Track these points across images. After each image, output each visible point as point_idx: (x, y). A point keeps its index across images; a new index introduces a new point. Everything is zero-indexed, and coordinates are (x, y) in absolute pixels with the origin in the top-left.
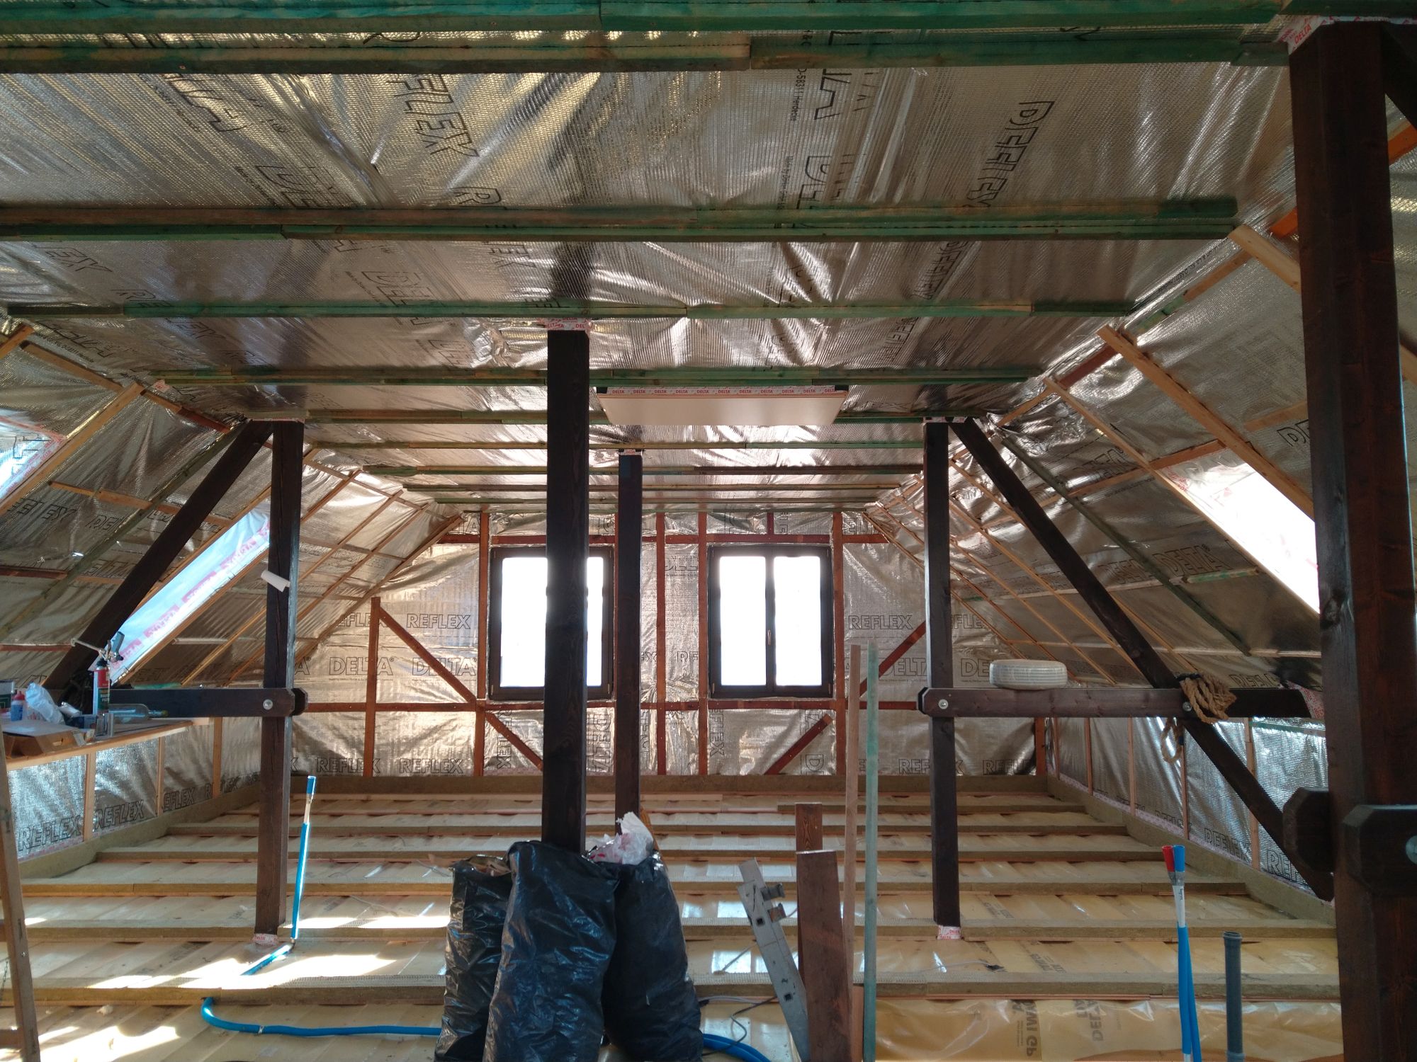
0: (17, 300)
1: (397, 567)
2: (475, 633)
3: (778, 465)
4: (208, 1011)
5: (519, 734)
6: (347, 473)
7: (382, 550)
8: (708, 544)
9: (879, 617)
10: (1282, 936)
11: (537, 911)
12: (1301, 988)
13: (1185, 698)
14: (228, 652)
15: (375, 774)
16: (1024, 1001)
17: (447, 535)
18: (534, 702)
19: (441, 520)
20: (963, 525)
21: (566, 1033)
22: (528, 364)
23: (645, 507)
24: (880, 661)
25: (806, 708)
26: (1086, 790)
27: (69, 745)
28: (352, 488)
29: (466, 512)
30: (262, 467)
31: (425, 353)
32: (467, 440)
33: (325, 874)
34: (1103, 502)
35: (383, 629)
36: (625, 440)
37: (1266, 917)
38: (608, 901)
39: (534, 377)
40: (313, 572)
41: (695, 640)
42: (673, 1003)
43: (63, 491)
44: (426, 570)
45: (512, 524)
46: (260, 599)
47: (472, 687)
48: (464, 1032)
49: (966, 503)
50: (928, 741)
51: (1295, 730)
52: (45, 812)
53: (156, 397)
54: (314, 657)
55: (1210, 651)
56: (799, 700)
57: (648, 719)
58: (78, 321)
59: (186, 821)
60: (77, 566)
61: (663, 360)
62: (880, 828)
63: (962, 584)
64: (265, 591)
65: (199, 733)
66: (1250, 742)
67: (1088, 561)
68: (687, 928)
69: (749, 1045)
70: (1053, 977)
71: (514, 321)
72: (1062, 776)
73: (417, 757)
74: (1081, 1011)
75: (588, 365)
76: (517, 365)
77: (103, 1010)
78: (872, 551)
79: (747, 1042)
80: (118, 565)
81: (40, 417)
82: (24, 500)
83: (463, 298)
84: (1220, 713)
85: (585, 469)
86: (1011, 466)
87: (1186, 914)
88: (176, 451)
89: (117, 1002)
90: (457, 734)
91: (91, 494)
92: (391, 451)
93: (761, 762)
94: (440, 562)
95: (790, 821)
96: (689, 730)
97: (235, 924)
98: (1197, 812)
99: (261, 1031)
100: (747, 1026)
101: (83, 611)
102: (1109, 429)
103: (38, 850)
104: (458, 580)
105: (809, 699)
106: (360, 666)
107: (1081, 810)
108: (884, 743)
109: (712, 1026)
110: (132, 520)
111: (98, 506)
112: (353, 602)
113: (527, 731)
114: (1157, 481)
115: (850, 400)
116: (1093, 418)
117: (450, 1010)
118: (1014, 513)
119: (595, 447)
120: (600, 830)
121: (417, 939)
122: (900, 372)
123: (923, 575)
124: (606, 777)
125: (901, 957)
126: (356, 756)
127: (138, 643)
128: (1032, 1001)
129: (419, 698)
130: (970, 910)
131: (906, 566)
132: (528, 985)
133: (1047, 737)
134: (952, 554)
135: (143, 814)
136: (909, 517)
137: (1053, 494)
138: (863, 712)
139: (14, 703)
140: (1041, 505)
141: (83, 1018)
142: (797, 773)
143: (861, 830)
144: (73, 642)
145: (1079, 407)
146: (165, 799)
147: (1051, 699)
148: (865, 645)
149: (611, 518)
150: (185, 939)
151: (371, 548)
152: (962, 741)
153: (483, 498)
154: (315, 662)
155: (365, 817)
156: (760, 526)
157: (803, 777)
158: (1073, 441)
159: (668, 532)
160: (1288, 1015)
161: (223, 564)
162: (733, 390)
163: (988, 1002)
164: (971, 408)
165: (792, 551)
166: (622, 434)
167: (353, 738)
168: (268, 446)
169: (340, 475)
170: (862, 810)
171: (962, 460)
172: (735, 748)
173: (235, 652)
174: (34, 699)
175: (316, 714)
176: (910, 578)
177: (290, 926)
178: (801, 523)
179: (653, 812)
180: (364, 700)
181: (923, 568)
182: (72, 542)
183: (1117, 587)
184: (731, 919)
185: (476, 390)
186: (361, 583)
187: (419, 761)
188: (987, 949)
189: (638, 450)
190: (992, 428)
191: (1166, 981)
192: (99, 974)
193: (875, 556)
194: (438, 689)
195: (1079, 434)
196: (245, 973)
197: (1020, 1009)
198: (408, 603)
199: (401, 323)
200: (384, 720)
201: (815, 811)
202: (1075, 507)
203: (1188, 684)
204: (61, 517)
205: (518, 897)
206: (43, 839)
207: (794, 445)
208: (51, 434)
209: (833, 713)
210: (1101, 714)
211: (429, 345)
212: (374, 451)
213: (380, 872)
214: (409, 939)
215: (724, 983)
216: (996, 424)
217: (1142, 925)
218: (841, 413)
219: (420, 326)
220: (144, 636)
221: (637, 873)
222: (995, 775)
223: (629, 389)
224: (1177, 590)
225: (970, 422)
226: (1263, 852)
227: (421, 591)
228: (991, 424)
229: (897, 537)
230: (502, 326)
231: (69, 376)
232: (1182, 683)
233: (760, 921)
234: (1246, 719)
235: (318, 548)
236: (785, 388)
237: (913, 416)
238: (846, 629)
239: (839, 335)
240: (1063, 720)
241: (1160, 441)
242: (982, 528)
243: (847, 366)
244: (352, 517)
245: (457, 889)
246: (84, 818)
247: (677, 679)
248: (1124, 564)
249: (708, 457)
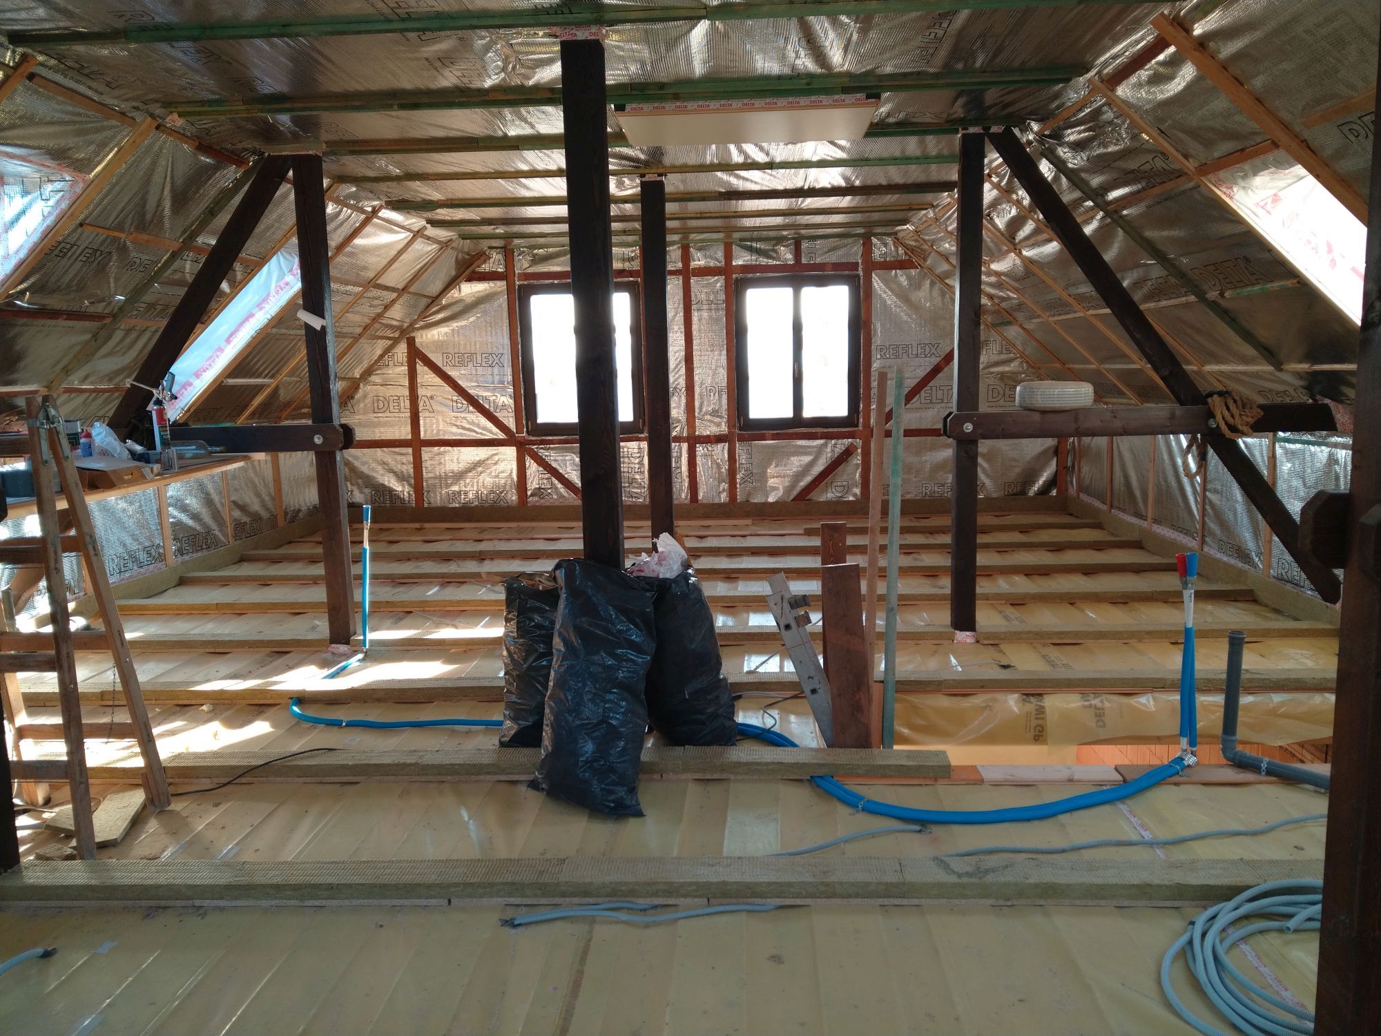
0: (15, 28)
1: (428, 306)
2: (509, 371)
3: (806, 187)
4: (295, 709)
5: (558, 467)
6: (369, 209)
7: (412, 289)
8: (734, 276)
9: (907, 346)
10: (1286, 636)
11: (583, 619)
12: (1298, 680)
13: (1211, 415)
14: (276, 391)
15: (426, 505)
16: (1033, 695)
17: (474, 272)
18: (570, 437)
19: (467, 257)
20: (996, 245)
21: (614, 722)
22: (542, 81)
23: (669, 238)
24: (907, 390)
25: (832, 438)
26: (1104, 508)
27: (139, 479)
28: (376, 225)
29: (491, 248)
30: (285, 204)
31: (435, 73)
32: (486, 170)
33: (388, 593)
34: (1141, 215)
35: (421, 368)
36: (646, 164)
37: (1271, 619)
38: (648, 610)
39: (549, 95)
40: (347, 312)
41: (723, 374)
42: (709, 697)
43: (95, 233)
44: (456, 309)
45: (537, 260)
46: (300, 340)
47: (511, 423)
48: (524, 723)
49: (1000, 222)
50: (952, 465)
51: (1319, 444)
52: (129, 541)
53: (172, 132)
54: (358, 396)
55: (1241, 368)
56: (825, 430)
57: (680, 452)
58: (80, 48)
59: (256, 548)
60: (121, 309)
61: (682, 70)
62: (902, 547)
63: (993, 309)
64: (303, 332)
65: (258, 469)
66: (1273, 457)
67: (1124, 279)
68: (721, 635)
69: (779, 732)
70: (1061, 674)
71: (525, 31)
72: (1082, 495)
73: (464, 489)
74: (1087, 703)
75: (604, 79)
76: (531, 83)
77: (205, 708)
78: (902, 277)
79: (777, 729)
80: (159, 308)
81: (60, 156)
82: (60, 243)
83: (470, 7)
84: (1245, 429)
85: (606, 199)
86: (1049, 179)
87: (1194, 618)
88: (198, 189)
89: (216, 702)
90: (501, 467)
91: (123, 236)
92: (410, 184)
93: (788, 490)
94: (469, 300)
95: (816, 542)
96: (719, 461)
97: (311, 636)
98: (1212, 525)
99: (344, 724)
100: (777, 717)
101: (133, 353)
102: (1155, 133)
103: (127, 575)
104: (488, 319)
105: (835, 430)
106: (402, 404)
107: (1099, 526)
108: (908, 469)
109: (745, 717)
110: (166, 262)
111: (131, 248)
112: (390, 342)
113: (565, 464)
114: (1203, 189)
115: (882, 110)
116: (1139, 120)
117: (510, 705)
118: (1049, 231)
119: (615, 173)
120: (638, 552)
121: (476, 647)
122: (936, 76)
123: (953, 301)
124: (642, 506)
125: (919, 659)
126: (407, 489)
127: (190, 384)
128: (1041, 695)
129: (461, 434)
130: (985, 617)
131: (936, 293)
132: (579, 682)
133: (1069, 459)
134: (984, 278)
135: (217, 543)
136: (942, 239)
137: (1092, 209)
138: (888, 440)
139: (82, 440)
140: (1079, 220)
141: (188, 715)
142: (823, 499)
143: (883, 548)
144: (128, 383)
145: (1124, 109)
146: (235, 529)
147: (1076, 420)
148: (892, 375)
149: (635, 251)
150: (269, 650)
151: (400, 286)
152: (985, 465)
153: (506, 232)
154: (359, 401)
155: (420, 543)
156: (787, 255)
157: (828, 503)
158: (1117, 148)
159: (694, 264)
160: (1282, 704)
161: (260, 306)
162: (758, 103)
163: (1000, 696)
164: (1010, 115)
165: (821, 281)
166: (642, 157)
167: (403, 472)
168: (288, 181)
169: (363, 212)
170: (884, 530)
171: (998, 175)
172: (763, 477)
173: (282, 392)
174: (100, 437)
175: (365, 451)
176: (940, 305)
177: (362, 638)
178: (829, 251)
179: (687, 536)
180: (410, 437)
181: (954, 293)
182: (112, 285)
183: (1152, 305)
184: (762, 627)
185: (490, 112)
186: (395, 323)
187: (466, 493)
188: (1001, 651)
189: (660, 175)
190: (1031, 137)
191: (1169, 676)
192: (197, 679)
193: (905, 283)
194: (478, 426)
195: (1123, 139)
196: (325, 678)
197: (1030, 702)
198: (442, 342)
199: (408, 40)
200: (429, 455)
201: (841, 531)
202: (1114, 221)
203: (1216, 402)
204: (98, 259)
205: (565, 608)
206: (130, 565)
207: (822, 164)
208: (74, 174)
209: (859, 442)
210: (1126, 432)
211: (438, 64)
212: (394, 184)
213: (439, 591)
214: (470, 647)
215: (755, 680)
216: (1036, 133)
217: (1151, 628)
218: (872, 125)
219: (428, 42)
220: (194, 377)
221: (673, 585)
222: (1016, 496)
223: (648, 105)
224: (1214, 306)
225: (1008, 131)
226: (1274, 560)
227: (453, 330)
228: (1030, 134)
229: (928, 262)
230: (513, 38)
231: (82, 111)
232: (1209, 400)
233: (788, 627)
234: (1271, 434)
235: (349, 288)
236: (813, 98)
237: (946, 127)
238: (873, 359)
239: (872, 34)
240: (1086, 440)
241: (1208, 144)
242: (1016, 248)
243: (879, 71)
244: (379, 256)
245: (509, 602)
246: (164, 547)
247: (706, 414)
248: (1160, 281)
249: (733, 180)
